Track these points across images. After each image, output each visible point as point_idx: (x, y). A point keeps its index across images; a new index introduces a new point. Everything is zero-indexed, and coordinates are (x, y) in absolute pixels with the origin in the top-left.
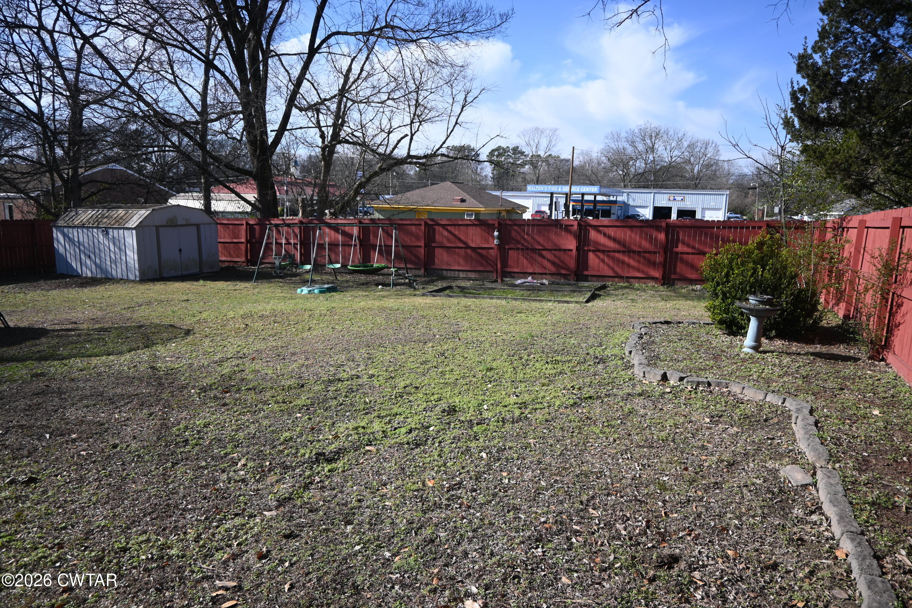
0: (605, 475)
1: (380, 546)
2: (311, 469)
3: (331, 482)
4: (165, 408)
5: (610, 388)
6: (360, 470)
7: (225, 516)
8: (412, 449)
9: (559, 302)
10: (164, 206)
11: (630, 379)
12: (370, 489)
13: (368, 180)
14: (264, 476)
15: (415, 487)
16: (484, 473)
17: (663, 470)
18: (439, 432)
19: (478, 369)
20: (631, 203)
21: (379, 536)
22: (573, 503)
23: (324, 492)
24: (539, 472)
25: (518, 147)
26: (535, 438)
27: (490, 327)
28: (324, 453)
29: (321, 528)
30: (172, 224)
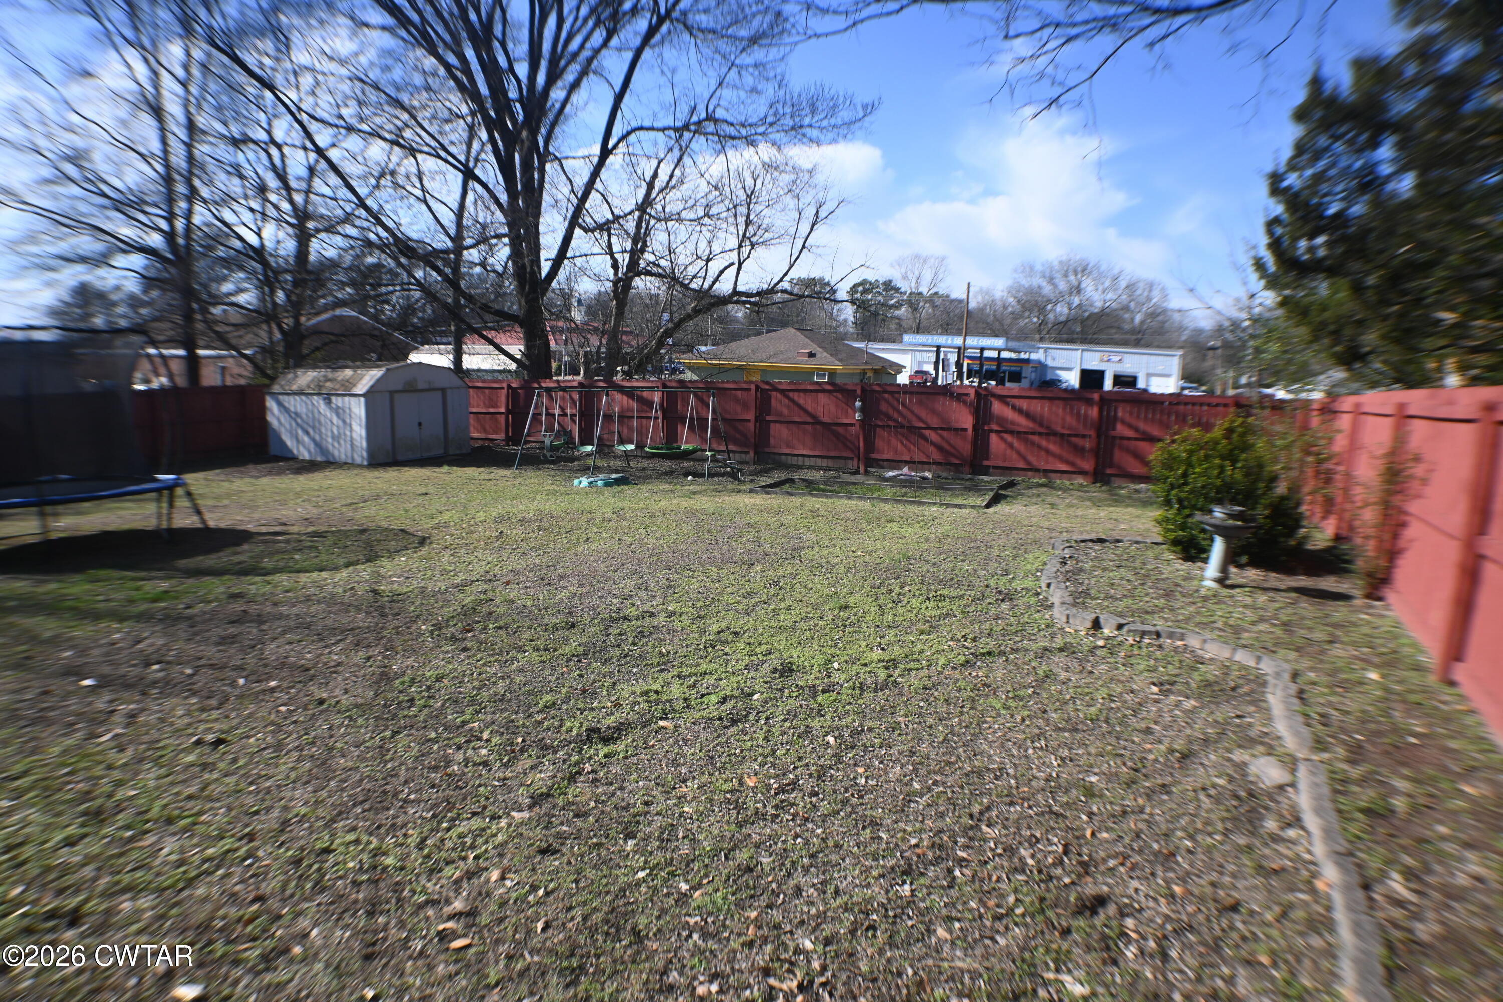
0: (1007, 774)
1: (672, 874)
2: (580, 752)
3: (608, 772)
4: (387, 650)
5: (1019, 639)
6: (649, 756)
7: (459, 814)
8: (726, 727)
9: (948, 505)
10: (402, 363)
11: (1047, 626)
12: (663, 786)
13: (678, 325)
14: (514, 758)
15: (727, 786)
16: (830, 768)
17: (1091, 766)
18: (766, 702)
19: (827, 607)
20: (1050, 363)
21: (672, 859)
22: (960, 817)
23: (597, 787)
24: (911, 767)
25: (890, 281)
26: (906, 716)
27: (847, 542)
28: (599, 729)
29: (590, 842)
30: (410, 388)
